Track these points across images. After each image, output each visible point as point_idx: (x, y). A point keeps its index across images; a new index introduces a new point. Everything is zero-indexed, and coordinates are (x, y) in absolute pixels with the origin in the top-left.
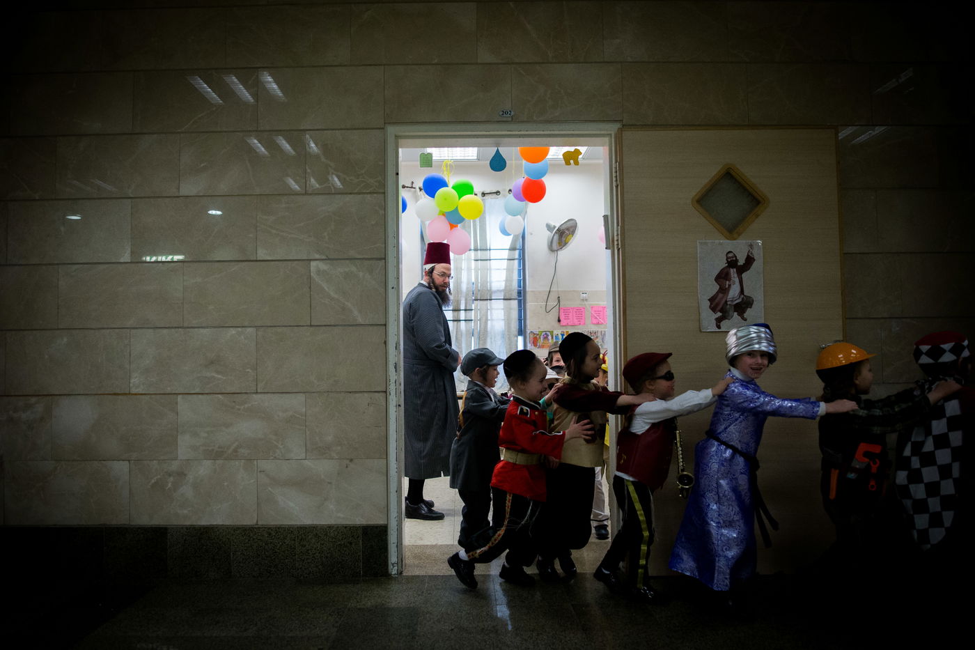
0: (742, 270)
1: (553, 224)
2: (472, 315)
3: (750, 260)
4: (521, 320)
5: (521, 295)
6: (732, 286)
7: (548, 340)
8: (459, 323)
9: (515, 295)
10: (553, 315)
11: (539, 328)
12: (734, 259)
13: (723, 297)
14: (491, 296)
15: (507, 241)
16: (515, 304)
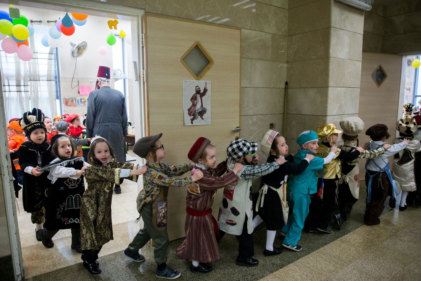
0: (202, 95)
1: (74, 43)
2: (29, 88)
3: (205, 90)
4: (58, 91)
5: (57, 79)
6: (198, 103)
7: (74, 102)
8: (21, 93)
9: (53, 78)
10: (76, 89)
11: (68, 96)
12: (199, 90)
13: (194, 108)
14: (39, 78)
15: (47, 49)
16: (53, 83)
